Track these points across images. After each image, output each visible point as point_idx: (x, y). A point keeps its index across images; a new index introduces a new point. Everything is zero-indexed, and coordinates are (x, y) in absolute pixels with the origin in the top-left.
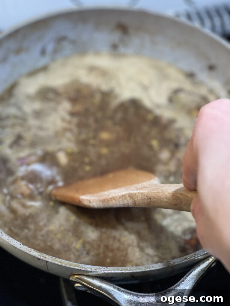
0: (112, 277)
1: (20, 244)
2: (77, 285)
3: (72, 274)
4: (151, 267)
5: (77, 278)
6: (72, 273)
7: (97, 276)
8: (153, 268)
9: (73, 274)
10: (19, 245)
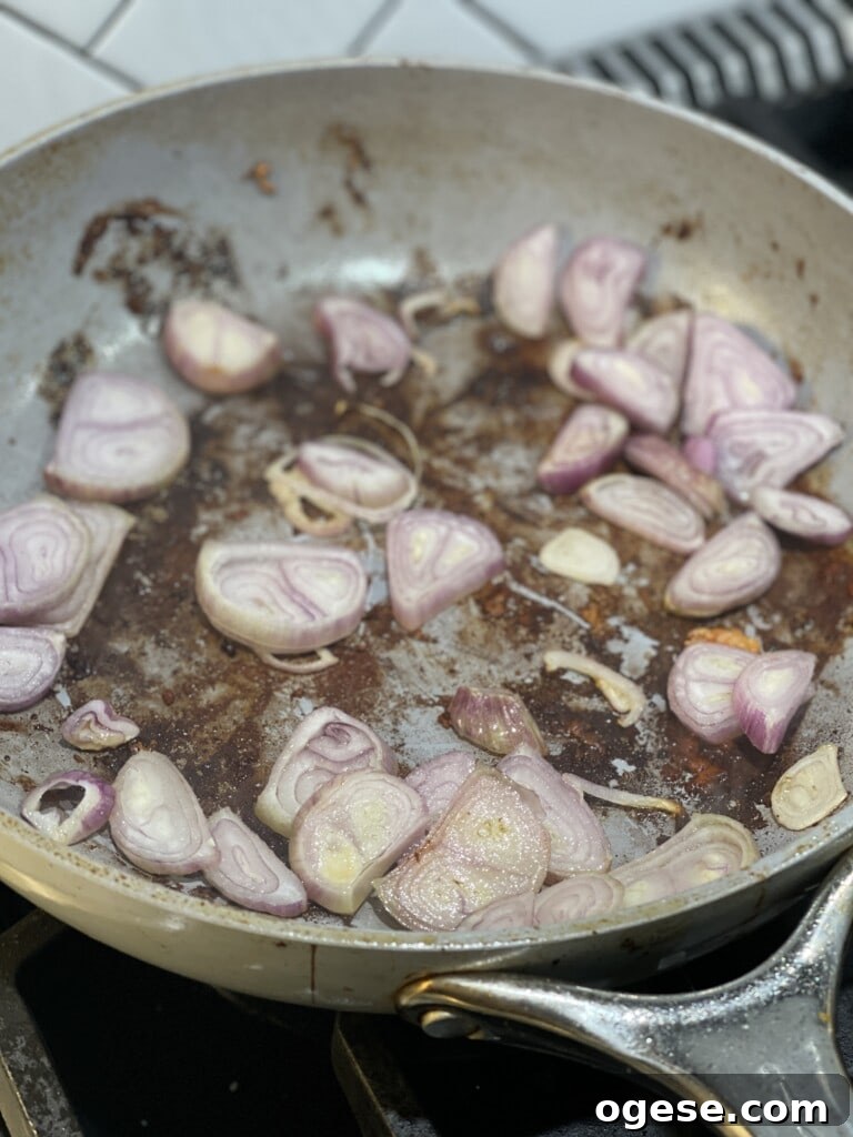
0: (556, 962)
1: (203, 904)
2: (433, 1016)
3: (409, 980)
4: (691, 899)
5: (430, 990)
6: (408, 977)
7: (504, 966)
8: (697, 899)
9: (414, 977)
10: (200, 907)
